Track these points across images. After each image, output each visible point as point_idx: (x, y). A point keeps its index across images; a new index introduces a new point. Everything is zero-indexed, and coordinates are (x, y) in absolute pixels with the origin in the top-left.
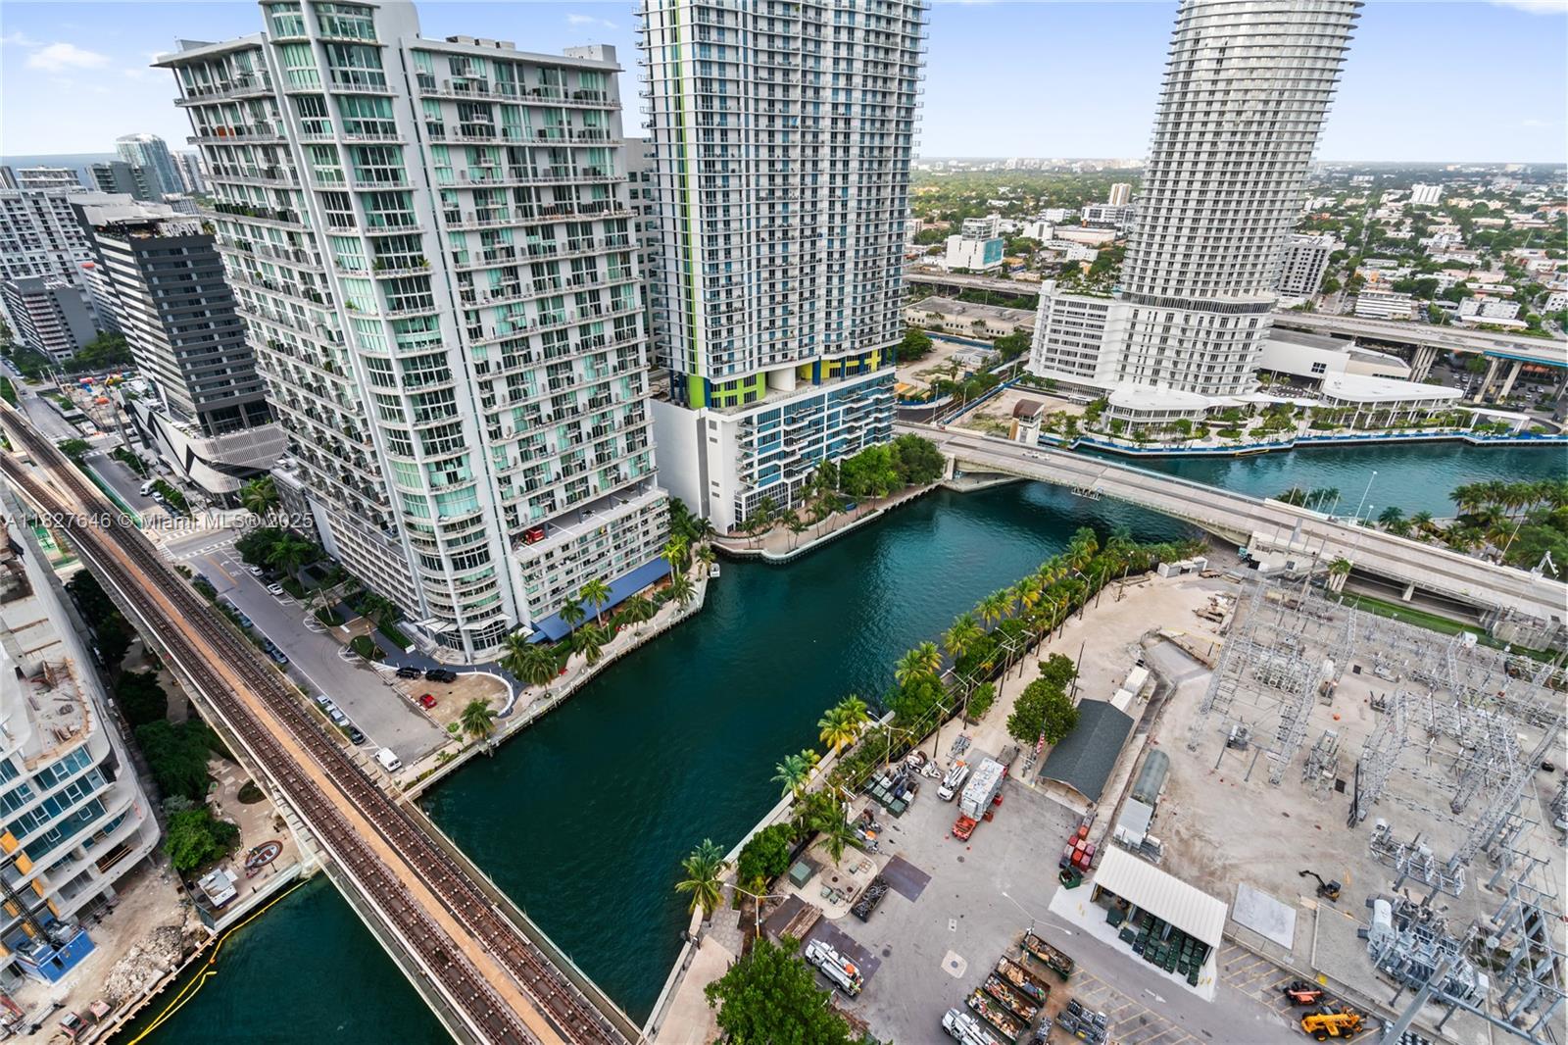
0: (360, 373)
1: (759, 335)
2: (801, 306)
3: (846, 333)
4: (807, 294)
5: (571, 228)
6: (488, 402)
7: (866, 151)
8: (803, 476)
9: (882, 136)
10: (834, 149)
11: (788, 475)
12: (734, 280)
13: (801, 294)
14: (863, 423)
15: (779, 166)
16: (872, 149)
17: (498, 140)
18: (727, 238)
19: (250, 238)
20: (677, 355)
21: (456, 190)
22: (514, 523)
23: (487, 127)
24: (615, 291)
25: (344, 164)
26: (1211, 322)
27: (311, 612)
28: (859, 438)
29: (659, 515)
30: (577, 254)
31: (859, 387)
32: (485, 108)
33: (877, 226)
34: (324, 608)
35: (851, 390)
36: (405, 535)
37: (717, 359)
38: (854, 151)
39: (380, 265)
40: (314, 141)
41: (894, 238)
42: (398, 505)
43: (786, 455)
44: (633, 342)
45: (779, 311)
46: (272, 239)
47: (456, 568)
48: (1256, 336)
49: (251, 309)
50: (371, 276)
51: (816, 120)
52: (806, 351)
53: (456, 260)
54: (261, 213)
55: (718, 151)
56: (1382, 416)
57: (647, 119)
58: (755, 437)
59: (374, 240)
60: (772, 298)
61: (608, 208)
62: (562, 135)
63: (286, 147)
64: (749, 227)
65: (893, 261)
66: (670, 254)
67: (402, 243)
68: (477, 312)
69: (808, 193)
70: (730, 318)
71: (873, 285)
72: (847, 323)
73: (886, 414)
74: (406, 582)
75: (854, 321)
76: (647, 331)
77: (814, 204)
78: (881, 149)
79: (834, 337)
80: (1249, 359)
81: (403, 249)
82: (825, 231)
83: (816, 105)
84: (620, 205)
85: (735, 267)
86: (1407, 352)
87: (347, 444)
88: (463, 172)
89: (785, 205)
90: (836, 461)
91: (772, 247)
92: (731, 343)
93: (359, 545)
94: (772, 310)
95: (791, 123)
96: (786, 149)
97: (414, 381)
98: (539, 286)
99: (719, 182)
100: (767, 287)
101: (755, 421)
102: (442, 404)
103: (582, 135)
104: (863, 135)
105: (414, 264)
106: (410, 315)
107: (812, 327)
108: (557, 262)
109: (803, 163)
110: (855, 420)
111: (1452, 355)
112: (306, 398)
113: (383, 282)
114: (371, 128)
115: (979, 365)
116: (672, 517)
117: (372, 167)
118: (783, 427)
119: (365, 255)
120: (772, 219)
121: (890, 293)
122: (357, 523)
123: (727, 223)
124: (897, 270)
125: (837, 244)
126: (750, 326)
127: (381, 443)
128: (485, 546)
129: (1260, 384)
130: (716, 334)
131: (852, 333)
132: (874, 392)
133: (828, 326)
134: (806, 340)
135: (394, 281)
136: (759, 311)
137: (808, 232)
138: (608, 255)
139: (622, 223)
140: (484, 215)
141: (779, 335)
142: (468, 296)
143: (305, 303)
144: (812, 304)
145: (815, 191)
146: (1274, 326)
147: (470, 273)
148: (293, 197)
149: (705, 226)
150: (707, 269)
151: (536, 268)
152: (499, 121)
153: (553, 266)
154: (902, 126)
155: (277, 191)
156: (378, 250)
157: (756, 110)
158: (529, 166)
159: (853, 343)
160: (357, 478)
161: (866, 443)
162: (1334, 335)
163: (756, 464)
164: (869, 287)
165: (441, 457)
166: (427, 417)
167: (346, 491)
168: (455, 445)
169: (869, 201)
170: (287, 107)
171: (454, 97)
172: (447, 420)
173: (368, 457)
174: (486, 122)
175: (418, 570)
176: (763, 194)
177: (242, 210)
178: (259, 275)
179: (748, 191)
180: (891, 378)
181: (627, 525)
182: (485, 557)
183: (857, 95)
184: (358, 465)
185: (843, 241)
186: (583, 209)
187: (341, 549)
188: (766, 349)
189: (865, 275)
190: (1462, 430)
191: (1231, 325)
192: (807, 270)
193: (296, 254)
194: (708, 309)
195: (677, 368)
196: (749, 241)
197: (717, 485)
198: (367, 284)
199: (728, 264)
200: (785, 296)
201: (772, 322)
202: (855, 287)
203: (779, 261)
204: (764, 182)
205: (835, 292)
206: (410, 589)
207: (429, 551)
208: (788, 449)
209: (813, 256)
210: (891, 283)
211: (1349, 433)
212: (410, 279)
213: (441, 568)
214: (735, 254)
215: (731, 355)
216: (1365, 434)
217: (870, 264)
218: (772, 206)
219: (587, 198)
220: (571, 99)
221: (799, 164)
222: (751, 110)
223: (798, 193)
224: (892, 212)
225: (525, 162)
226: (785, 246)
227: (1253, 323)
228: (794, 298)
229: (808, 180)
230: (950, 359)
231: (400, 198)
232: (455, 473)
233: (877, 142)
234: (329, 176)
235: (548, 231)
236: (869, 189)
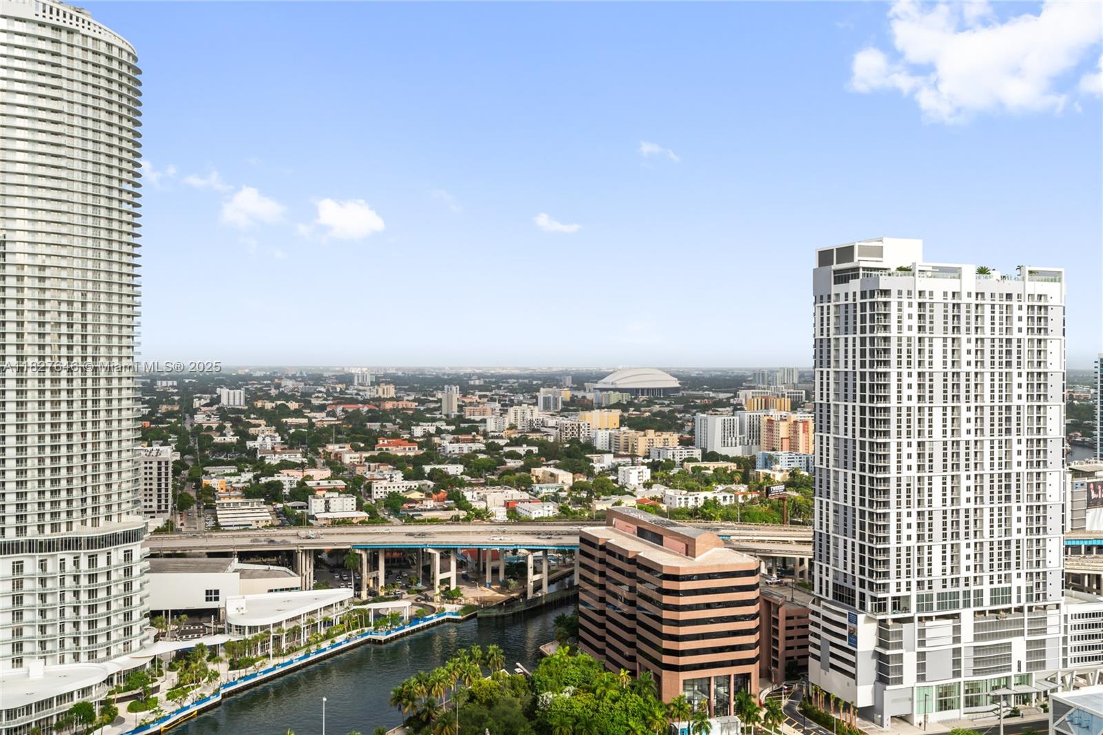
26: (76, 563)
48: (136, 572)
56: (294, 633)
80: (136, 601)
86: (287, 559)
111: (324, 556)
129: (155, 631)
146: (152, 556)
162: (210, 555)
190: (366, 629)
191: (102, 562)
211: (270, 665)
216: (287, 660)
227: (128, 555)
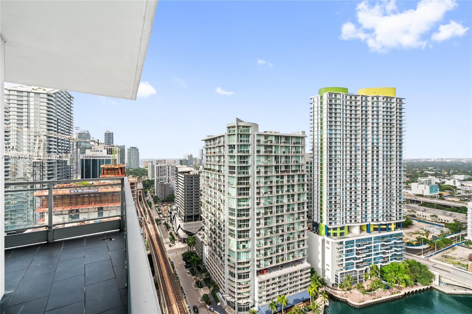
0: (226, 211)
1: (346, 213)
2: (362, 204)
3: (380, 215)
4: (364, 200)
5: (289, 176)
6: (258, 224)
7: (385, 156)
8: (364, 268)
9: (391, 152)
10: (373, 156)
11: (358, 267)
12: (337, 194)
13: (362, 200)
14: (389, 251)
15: (353, 160)
16: (387, 155)
17: (273, 154)
18: (335, 181)
19: (209, 176)
20: (316, 216)
21: (260, 166)
22: (258, 266)
23: (271, 151)
24: (299, 195)
25: (236, 160)
27: (195, 281)
28: (388, 257)
29: (307, 273)
30: (289, 184)
31: (387, 236)
32: (271, 146)
33: (390, 179)
34: (199, 281)
35: (383, 237)
36: (227, 263)
37: (330, 219)
38: (381, 156)
39: (238, 184)
40: (231, 155)
41: (398, 183)
42: (227, 252)
43: (356, 259)
44: (303, 211)
45: (353, 205)
46: (214, 176)
47: (239, 278)
49: (204, 192)
50: (236, 187)
51: (366, 147)
52: (364, 220)
53: (257, 184)
54: (214, 170)
55: (333, 156)
57: (311, 148)
58: (344, 249)
59: (238, 178)
60: (351, 201)
61: (299, 171)
62: (289, 152)
63: (224, 156)
64: (343, 178)
65: (398, 191)
66: (316, 185)
67: (245, 179)
68: (260, 198)
69: (364, 169)
70: (335, 206)
71: (390, 199)
72: (380, 212)
73: (400, 249)
74: (223, 279)
75: (383, 211)
76: (308, 207)
77: (366, 172)
78: (391, 155)
79: (375, 216)
81: (245, 180)
82: (370, 180)
83: (366, 143)
84: (303, 171)
85: (338, 190)
87: (218, 231)
88: (263, 162)
89: (356, 172)
90: (379, 265)
91: (351, 184)
92: (336, 214)
93: (212, 262)
94: (351, 205)
95: (357, 148)
96: (356, 156)
97: (240, 216)
98: (277, 192)
99: (333, 165)
100: (349, 197)
101: (344, 243)
102: (246, 223)
103: (294, 152)
104: (383, 151)
105: (247, 184)
106: (243, 198)
107: (366, 212)
108: (283, 185)
109: (362, 160)
110: (386, 249)
112: (210, 216)
113: (238, 188)
114: (244, 152)
115: (439, 233)
116: (312, 276)
117: (242, 160)
118: (355, 248)
119: (235, 181)
120: (351, 176)
121: (398, 202)
122: (214, 255)
123: (336, 177)
124: (400, 194)
125: (375, 185)
126: (343, 209)
127: (227, 232)
128: (249, 272)
130: (331, 211)
131: (383, 215)
132: (394, 239)
133: (373, 212)
134: (364, 216)
135: (241, 188)
136: (346, 205)
137: (364, 180)
138: (298, 184)
139: (303, 176)
140: (266, 172)
141: (353, 213)
142: (258, 193)
143: (218, 192)
144: (366, 204)
145: (366, 168)
147: (260, 187)
148: (222, 167)
149: (328, 177)
150: (328, 190)
151: (277, 187)
152: (274, 150)
153: (282, 187)
154: (398, 148)
155: (219, 165)
156: (239, 180)
157: (346, 145)
158: (280, 160)
159: (383, 219)
160: (217, 241)
161: (391, 260)
163: (344, 260)
164: (389, 200)
165: (242, 239)
166: (241, 227)
167: (213, 245)
168: (247, 236)
169: (387, 171)
170: (227, 148)
171: (264, 144)
172: (245, 228)
173: (222, 236)
174: (271, 150)
175: (227, 276)
176: (348, 168)
177: (210, 169)
178: (209, 184)
179: (343, 167)
180: (401, 234)
181: (295, 275)
182: (248, 276)
183: (381, 140)
184: (219, 238)
185: (378, 184)
186: (293, 171)
187: (207, 262)
188: (348, 218)
189: (387, 195)
192: (364, 192)
193: (219, 180)
194: (328, 202)
195: (315, 220)
196: (343, 182)
197: (328, 266)
198: (234, 189)
199: (336, 189)
200: (356, 200)
201: (351, 209)
202: (383, 199)
203: (353, 189)
204: (348, 165)
205: (375, 201)
206: (223, 281)
207: (232, 270)
208: (358, 257)
209: (366, 188)
210: (398, 199)
212: (245, 188)
213: (234, 277)
214: (338, 186)
215: (336, 218)
217: (389, 192)
218: (351, 172)
219: (294, 169)
220: (292, 144)
221: (360, 160)
222: (345, 145)
223: (360, 168)
224: (396, 175)
225: (278, 159)
226: (356, 184)
228: (359, 201)
229: (364, 165)
230: (423, 229)
231: (247, 168)
232: (245, 245)
233: (389, 153)
234: (232, 162)
235: (282, 177)
236: (387, 168)
